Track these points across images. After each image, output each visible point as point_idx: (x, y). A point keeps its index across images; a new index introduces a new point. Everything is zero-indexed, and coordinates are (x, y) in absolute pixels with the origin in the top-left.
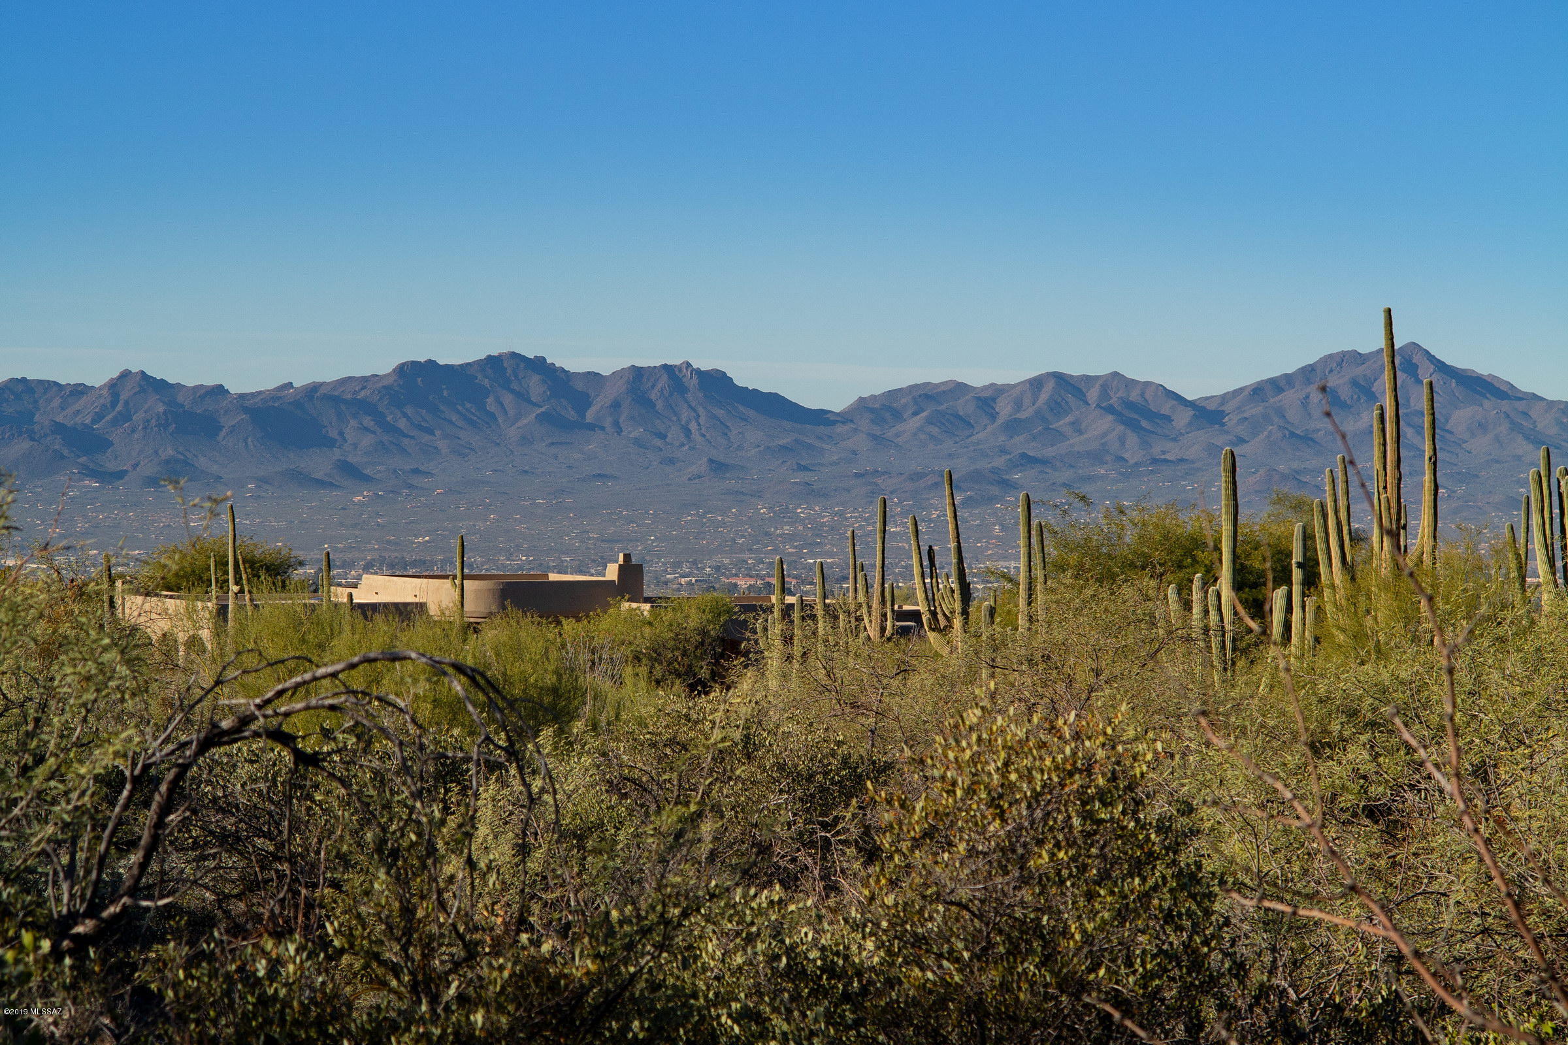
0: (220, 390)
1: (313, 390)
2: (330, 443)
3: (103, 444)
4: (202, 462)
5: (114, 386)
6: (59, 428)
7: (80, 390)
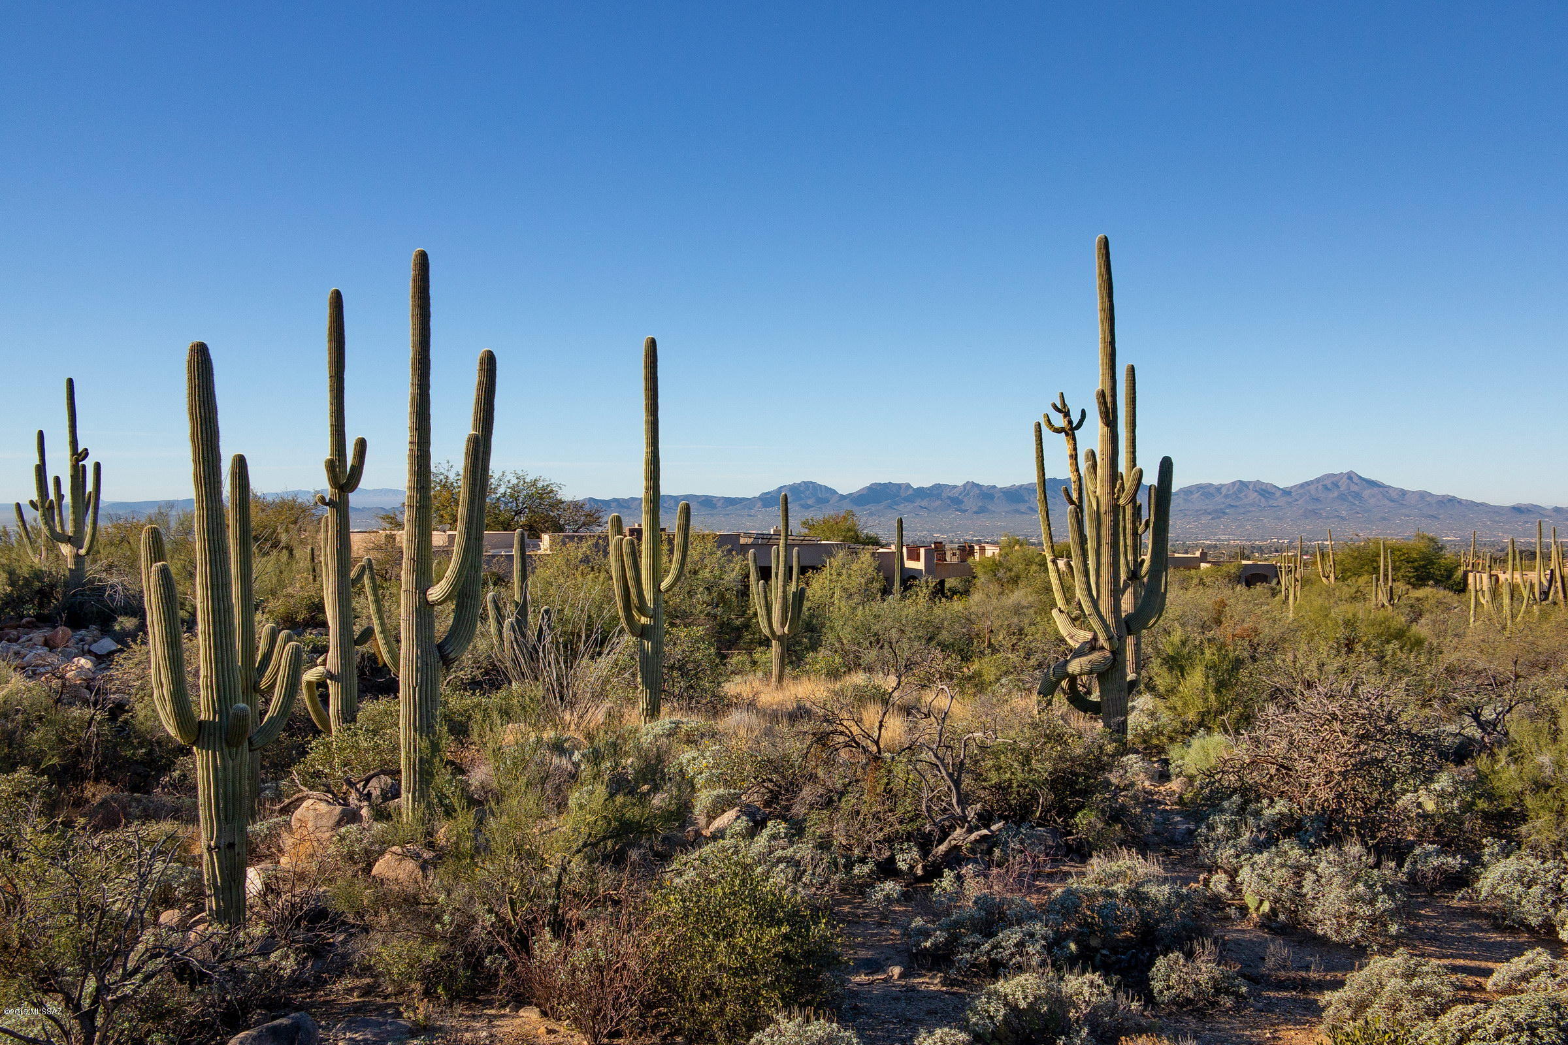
0: (995, 487)
1: (1021, 486)
2: (1026, 502)
3: (961, 502)
4: (990, 507)
5: (964, 485)
6: (949, 498)
7: (955, 487)
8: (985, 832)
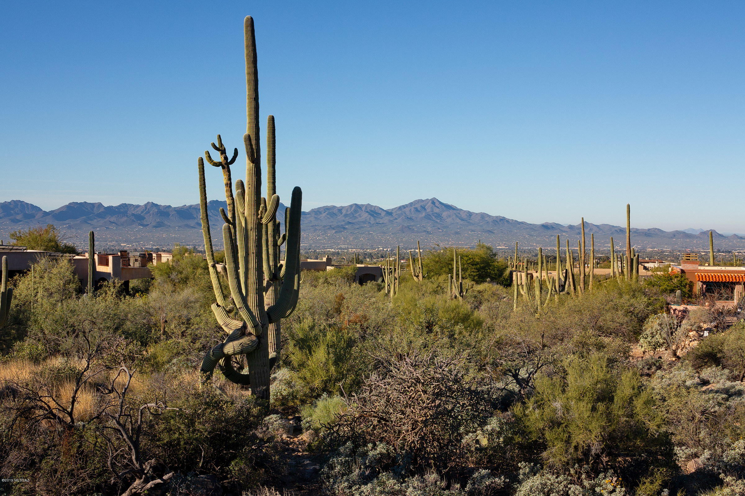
0: (170, 206)
1: (191, 206)
2: (195, 218)
3: (143, 218)
4: (166, 222)
5: (146, 205)
6: (133, 215)
7: (138, 206)
8: (159, 481)
